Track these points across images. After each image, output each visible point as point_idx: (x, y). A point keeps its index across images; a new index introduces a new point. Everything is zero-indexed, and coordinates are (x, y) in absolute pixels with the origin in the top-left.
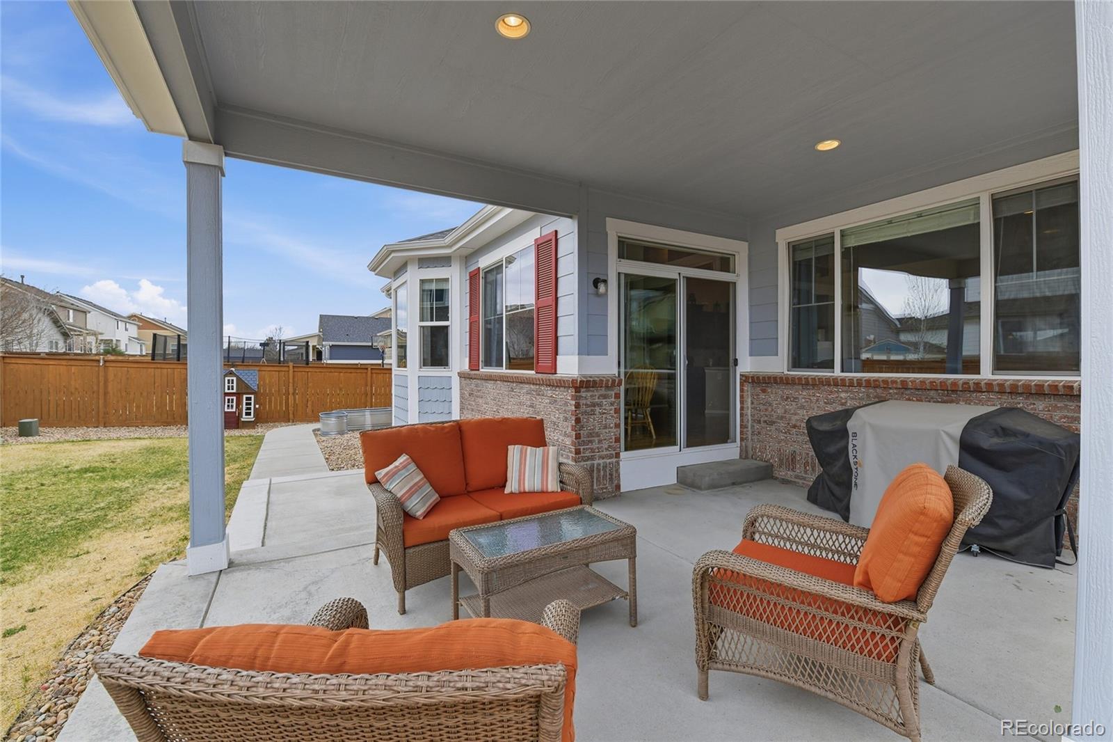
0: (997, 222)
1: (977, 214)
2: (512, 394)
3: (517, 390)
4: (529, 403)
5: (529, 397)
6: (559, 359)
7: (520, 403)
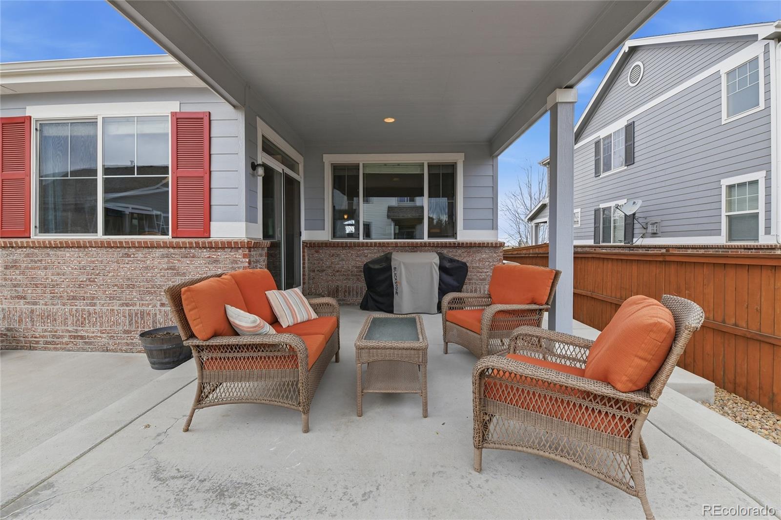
0: (429, 175)
1: (423, 170)
2: (127, 259)
3: (140, 255)
4: (165, 266)
5: (166, 260)
6: (213, 225)
7: (146, 268)
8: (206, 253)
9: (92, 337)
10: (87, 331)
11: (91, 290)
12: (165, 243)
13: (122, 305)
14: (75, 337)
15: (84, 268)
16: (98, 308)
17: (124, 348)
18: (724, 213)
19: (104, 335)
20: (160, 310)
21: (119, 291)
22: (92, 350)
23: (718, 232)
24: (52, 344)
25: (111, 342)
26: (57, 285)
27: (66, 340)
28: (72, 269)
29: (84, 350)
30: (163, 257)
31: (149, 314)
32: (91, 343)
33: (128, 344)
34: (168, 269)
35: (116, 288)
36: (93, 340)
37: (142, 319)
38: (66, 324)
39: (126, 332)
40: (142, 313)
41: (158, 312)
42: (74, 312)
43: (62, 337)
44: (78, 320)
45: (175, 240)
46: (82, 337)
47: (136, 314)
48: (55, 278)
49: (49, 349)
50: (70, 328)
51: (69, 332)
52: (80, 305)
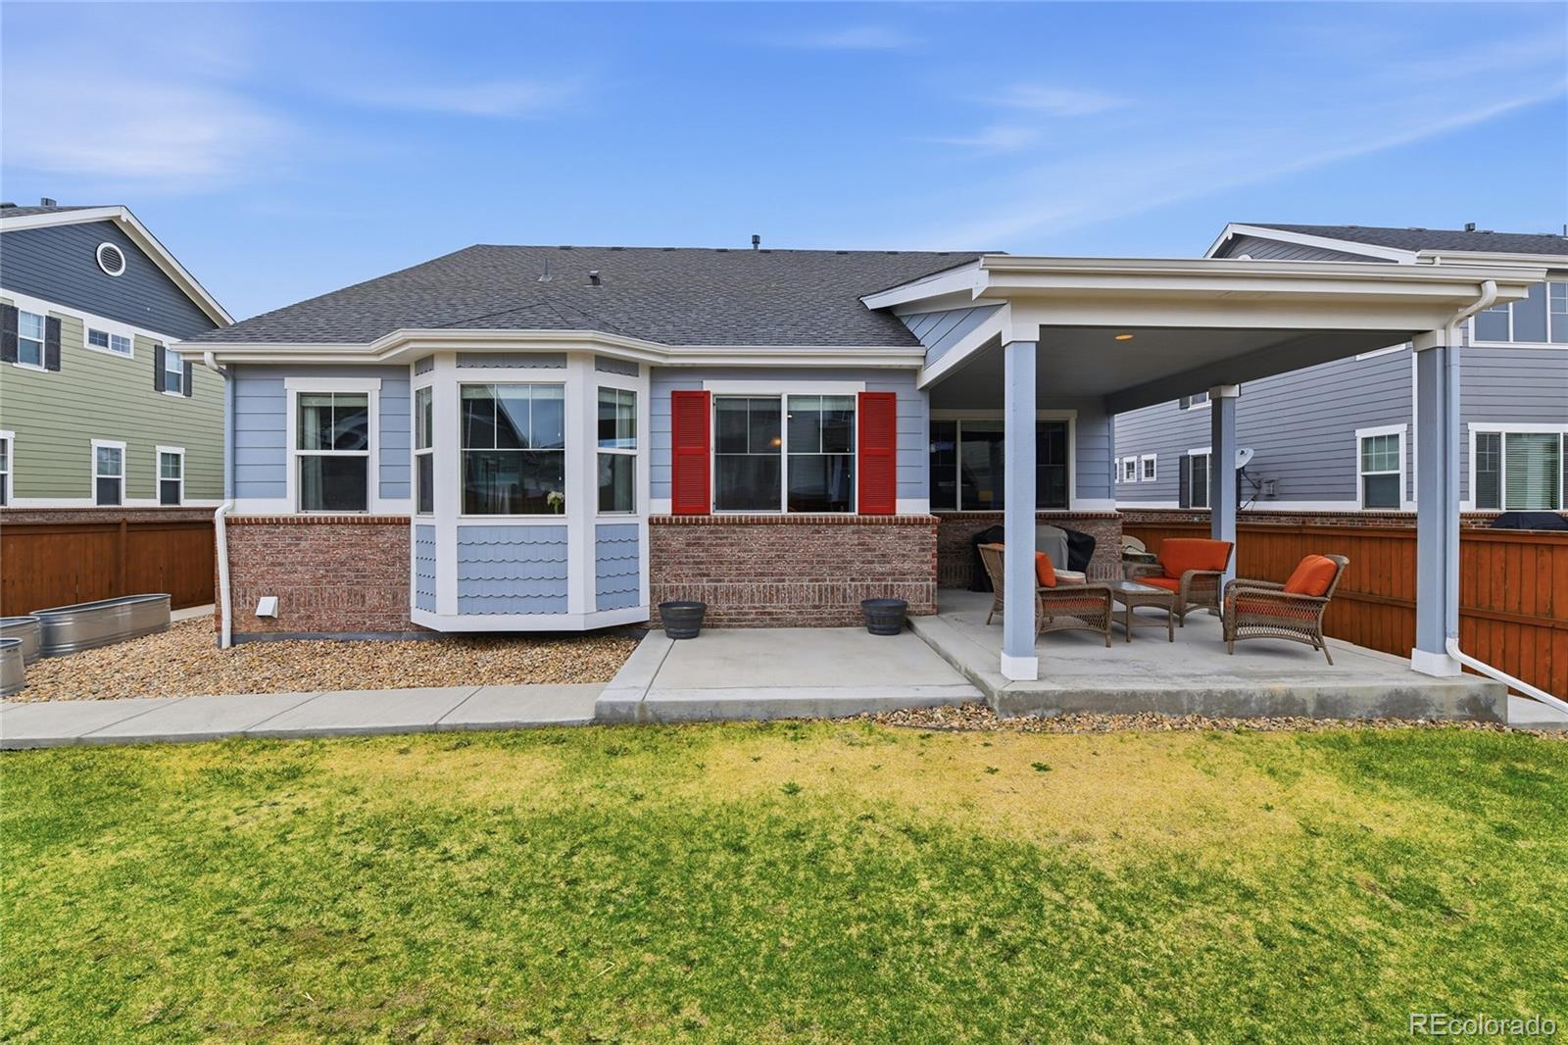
2: (817, 536)
3: (830, 532)
4: (856, 542)
5: (856, 536)
6: (898, 502)
7: (837, 544)
8: (896, 529)
9: (780, 613)
10: (775, 607)
11: (781, 567)
12: (852, 520)
13: (811, 581)
14: (762, 613)
15: (773, 544)
16: (786, 584)
17: (813, 623)
18: (1360, 473)
19: (793, 611)
20: (850, 585)
21: (809, 566)
22: (780, 626)
23: (1352, 496)
24: (737, 621)
25: (800, 617)
26: (744, 561)
27: (753, 616)
28: (761, 545)
29: (772, 626)
30: (853, 533)
31: (838, 589)
32: (778, 619)
33: (817, 619)
34: (859, 545)
35: (805, 564)
36: (780, 616)
37: (832, 593)
38: (752, 601)
39: (815, 607)
40: (832, 588)
41: (848, 587)
42: (762, 588)
43: (747, 614)
44: (766, 596)
45: (861, 517)
46: (770, 614)
47: (826, 589)
48: (741, 554)
49: (735, 627)
50: (757, 605)
51: (755, 608)
52: (768, 582)
